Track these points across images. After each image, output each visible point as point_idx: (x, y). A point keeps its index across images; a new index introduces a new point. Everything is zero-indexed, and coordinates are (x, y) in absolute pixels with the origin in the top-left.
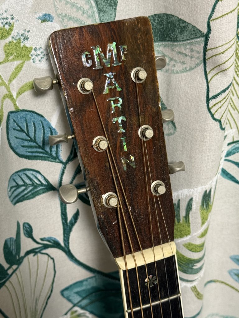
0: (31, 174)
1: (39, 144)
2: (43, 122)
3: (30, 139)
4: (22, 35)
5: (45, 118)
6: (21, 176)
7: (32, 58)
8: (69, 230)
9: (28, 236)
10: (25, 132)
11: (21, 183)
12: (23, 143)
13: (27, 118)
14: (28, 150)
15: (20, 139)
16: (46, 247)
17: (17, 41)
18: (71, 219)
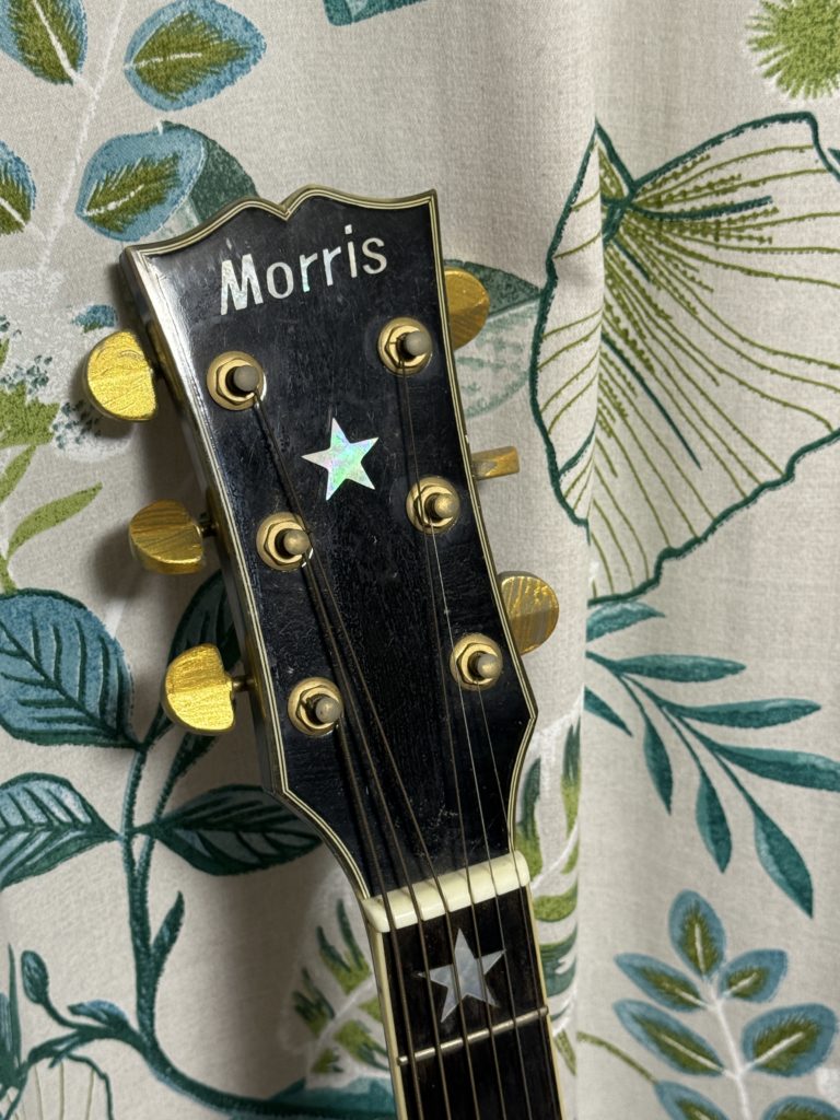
0: (44, 789)
1: (70, 693)
2: (82, 621)
3: (43, 678)
4: (28, 372)
5: (89, 609)
6: (17, 798)
7: (57, 434)
8: (153, 972)
9: (35, 998)
10: (29, 659)
11: (16, 820)
12: (24, 693)
13: (36, 615)
14: (37, 715)
15: (16, 679)
16: (85, 1035)
17: (14, 390)
18: (161, 931)
